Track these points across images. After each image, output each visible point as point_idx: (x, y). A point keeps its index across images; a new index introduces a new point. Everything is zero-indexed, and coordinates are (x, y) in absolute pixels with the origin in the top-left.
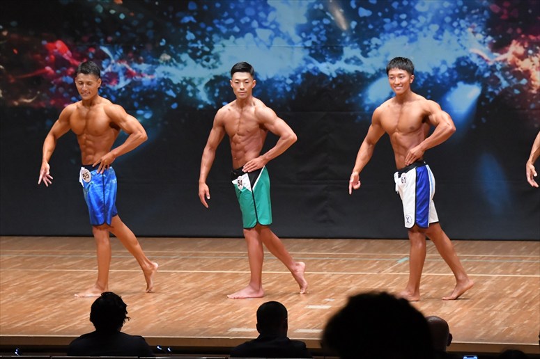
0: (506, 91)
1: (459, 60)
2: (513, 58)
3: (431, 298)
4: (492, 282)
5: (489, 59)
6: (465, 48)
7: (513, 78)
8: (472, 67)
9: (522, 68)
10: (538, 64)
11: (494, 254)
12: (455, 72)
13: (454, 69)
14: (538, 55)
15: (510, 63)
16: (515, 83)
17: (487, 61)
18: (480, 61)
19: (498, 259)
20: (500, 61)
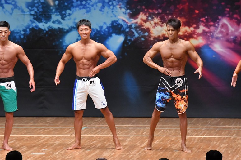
0: (137, 39)
1: (113, 22)
2: (141, 22)
3: (98, 148)
4: (130, 140)
5: (128, 22)
6: (116, 16)
7: (141, 32)
8: (119, 26)
9: (145, 27)
10: (153, 25)
11: (131, 125)
12: (111, 29)
13: (110, 27)
14: (153, 20)
15: (139, 24)
16: (142, 35)
17: (127, 23)
18: (124, 23)
19: (133, 127)
20: (134, 23)
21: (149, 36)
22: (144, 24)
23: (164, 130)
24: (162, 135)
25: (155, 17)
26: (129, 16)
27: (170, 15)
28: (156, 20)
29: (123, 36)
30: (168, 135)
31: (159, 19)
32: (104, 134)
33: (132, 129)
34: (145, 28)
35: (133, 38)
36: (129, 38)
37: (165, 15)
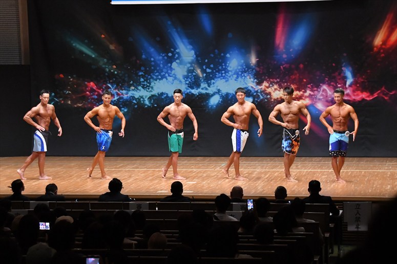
0: (262, 100)
5: (256, 88)
6: (246, 84)
7: (265, 95)
10: (274, 90)
11: (258, 162)
18: (252, 89)
20: (260, 89)
21: (271, 98)
22: (267, 89)
26: (256, 84)
27: (286, 83)
28: (276, 86)
29: (252, 98)
31: (278, 86)
34: (268, 92)
35: (259, 100)
36: (256, 99)
37: (282, 83)
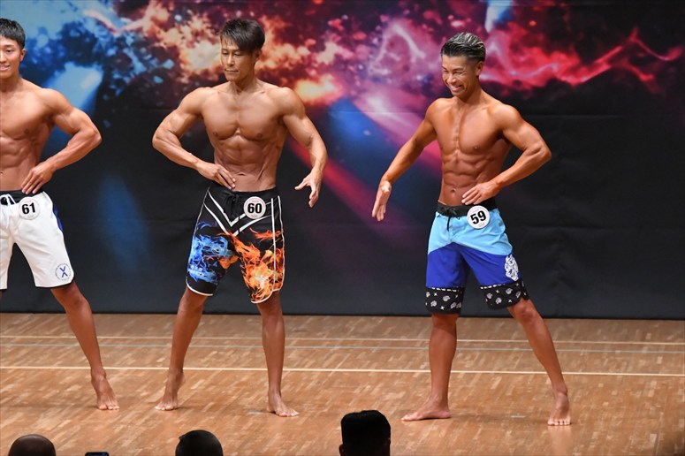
0: (142, 78)
1: (67, 29)
2: (152, 28)
3: (21, 405)
4: (119, 379)
5: (115, 28)
6: (76, 9)
7: (152, 59)
8: (88, 40)
9: (165, 44)
10: (190, 37)
11: (123, 335)
12: (61, 47)
13: (59, 42)
14: (189, 22)
15: (146, 35)
16: (156, 66)
17: (111, 30)
18: (101, 30)
19: (127, 342)
20: (132, 31)
21: (178, 71)
22: (162, 34)
23: (220, 350)
24: (214, 366)
25: (195, 13)
26: (115, 9)
27: (239, 9)
28: (198, 23)
29: (97, 69)
30: (232, 366)
31: (206, 19)
32: (38, 362)
33: (125, 349)
34: (165, 47)
35: (129, 76)
36: (116, 76)
37: (224, 10)
